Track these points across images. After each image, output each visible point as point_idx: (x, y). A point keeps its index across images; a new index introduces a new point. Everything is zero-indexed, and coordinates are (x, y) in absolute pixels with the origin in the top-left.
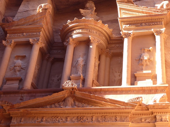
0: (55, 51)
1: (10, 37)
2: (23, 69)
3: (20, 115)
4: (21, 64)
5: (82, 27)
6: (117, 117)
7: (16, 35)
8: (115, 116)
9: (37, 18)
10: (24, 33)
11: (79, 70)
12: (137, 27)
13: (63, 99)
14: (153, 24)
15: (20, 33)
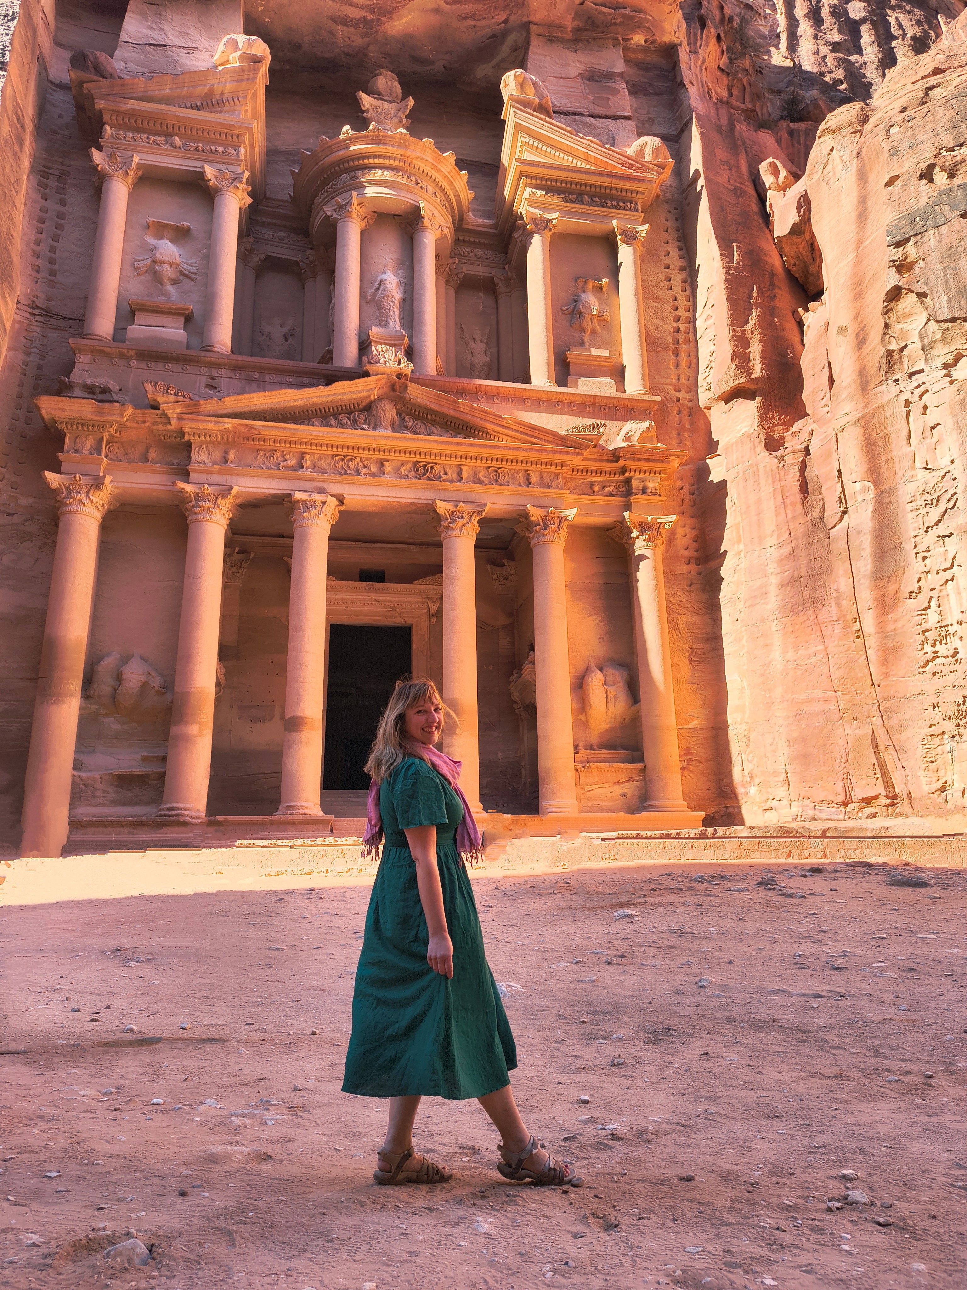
0: (267, 233)
1: (118, 141)
2: (187, 276)
3: (222, 438)
4: (178, 259)
5: (392, 162)
6: (532, 473)
7: (144, 136)
8: (527, 471)
9: (221, 85)
10: (177, 138)
11: (392, 314)
12: (567, 202)
13: (364, 404)
14: (615, 203)
15: (160, 135)
